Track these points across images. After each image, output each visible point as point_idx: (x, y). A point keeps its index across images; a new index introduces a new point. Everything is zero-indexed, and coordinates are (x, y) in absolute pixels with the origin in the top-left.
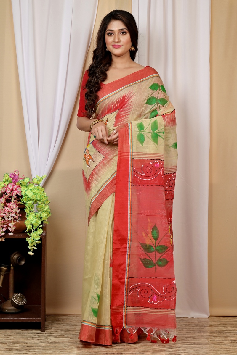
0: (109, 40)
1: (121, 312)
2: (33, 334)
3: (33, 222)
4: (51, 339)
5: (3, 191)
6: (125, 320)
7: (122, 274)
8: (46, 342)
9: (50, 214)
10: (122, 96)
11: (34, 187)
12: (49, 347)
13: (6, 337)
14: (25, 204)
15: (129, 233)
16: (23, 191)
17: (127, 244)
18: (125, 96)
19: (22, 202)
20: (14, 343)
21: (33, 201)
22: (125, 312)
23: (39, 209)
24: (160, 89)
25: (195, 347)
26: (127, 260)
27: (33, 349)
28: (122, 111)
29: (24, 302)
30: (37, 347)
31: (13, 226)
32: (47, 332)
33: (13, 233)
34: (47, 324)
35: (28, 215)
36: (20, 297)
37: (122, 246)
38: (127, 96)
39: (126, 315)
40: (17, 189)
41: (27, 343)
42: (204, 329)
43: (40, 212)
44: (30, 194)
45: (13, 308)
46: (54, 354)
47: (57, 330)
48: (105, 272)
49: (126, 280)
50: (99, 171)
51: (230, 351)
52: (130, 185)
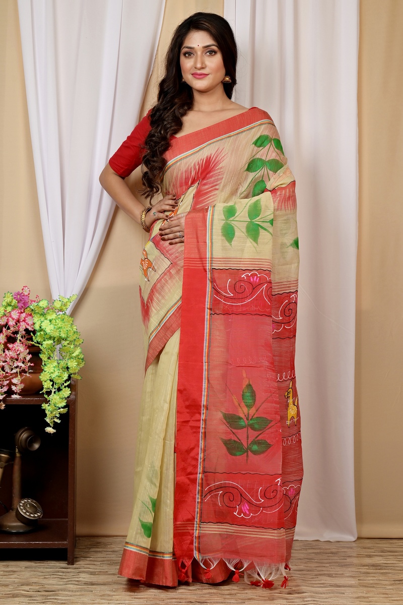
0: (187, 64)
1: (191, 531)
2: (54, 570)
3: (53, 376)
4: (84, 577)
5: (2, 323)
6: (197, 545)
7: (193, 466)
8: (76, 583)
9: (84, 363)
10: (205, 157)
11: (56, 316)
12: (81, 591)
13: (7, 574)
14: (40, 346)
15: (204, 395)
16: (37, 322)
17: (200, 414)
18: (210, 157)
19: (35, 341)
20: (22, 585)
21: (54, 340)
22: (197, 531)
23: (64, 354)
24: (271, 144)
25: (333, 593)
26: (200, 442)
27: (53, 595)
28: (205, 184)
29: (39, 514)
30: (60, 592)
31: (19, 382)
32: (77, 566)
33: (19, 394)
34: (77, 553)
35: (45, 364)
36: (32, 506)
37: (192, 417)
38: (213, 157)
39: (199, 537)
40: (27, 319)
41: (43, 585)
42: (349, 560)
43: (66, 359)
44: (49, 328)
45: (19, 524)
46: (90, 603)
47: (95, 563)
48: (165, 460)
49: (199, 476)
50: (162, 287)
51: (393, 599)
52: (209, 313)
